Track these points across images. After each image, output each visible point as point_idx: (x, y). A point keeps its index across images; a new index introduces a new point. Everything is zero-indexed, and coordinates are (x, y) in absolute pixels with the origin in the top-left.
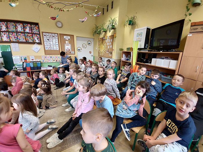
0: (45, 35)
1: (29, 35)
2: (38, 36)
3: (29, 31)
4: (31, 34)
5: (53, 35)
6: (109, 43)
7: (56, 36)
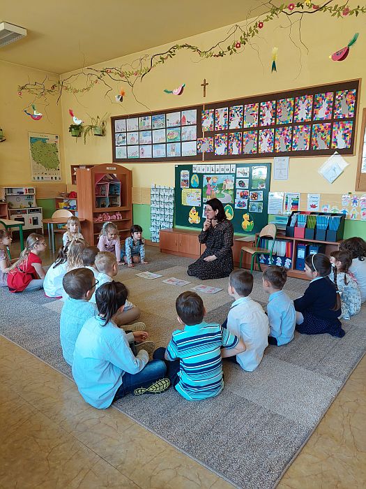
1: (322, 127)
3: (326, 114)
4: (330, 124)
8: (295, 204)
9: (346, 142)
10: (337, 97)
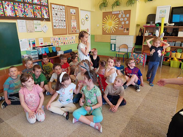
0: (53, 8)
1: (37, 7)
2: (46, 9)
3: (38, 1)
4: (40, 6)
5: (61, 7)
6: (124, 18)
7: (64, 9)
8: (34, 44)
9: (47, 16)
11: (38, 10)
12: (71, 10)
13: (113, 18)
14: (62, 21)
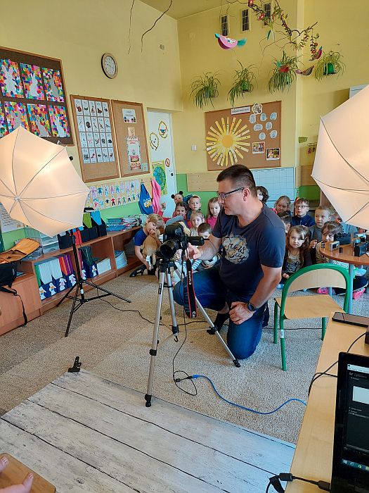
0: (79, 108)
1: (38, 109)
2: (62, 112)
3: (39, 92)
4: (45, 106)
5: (99, 105)
6: (264, 124)
7: (106, 110)
9: (65, 130)
10: (44, 74)
11: (40, 115)
12: (125, 111)
13: (233, 124)
14: (103, 141)
